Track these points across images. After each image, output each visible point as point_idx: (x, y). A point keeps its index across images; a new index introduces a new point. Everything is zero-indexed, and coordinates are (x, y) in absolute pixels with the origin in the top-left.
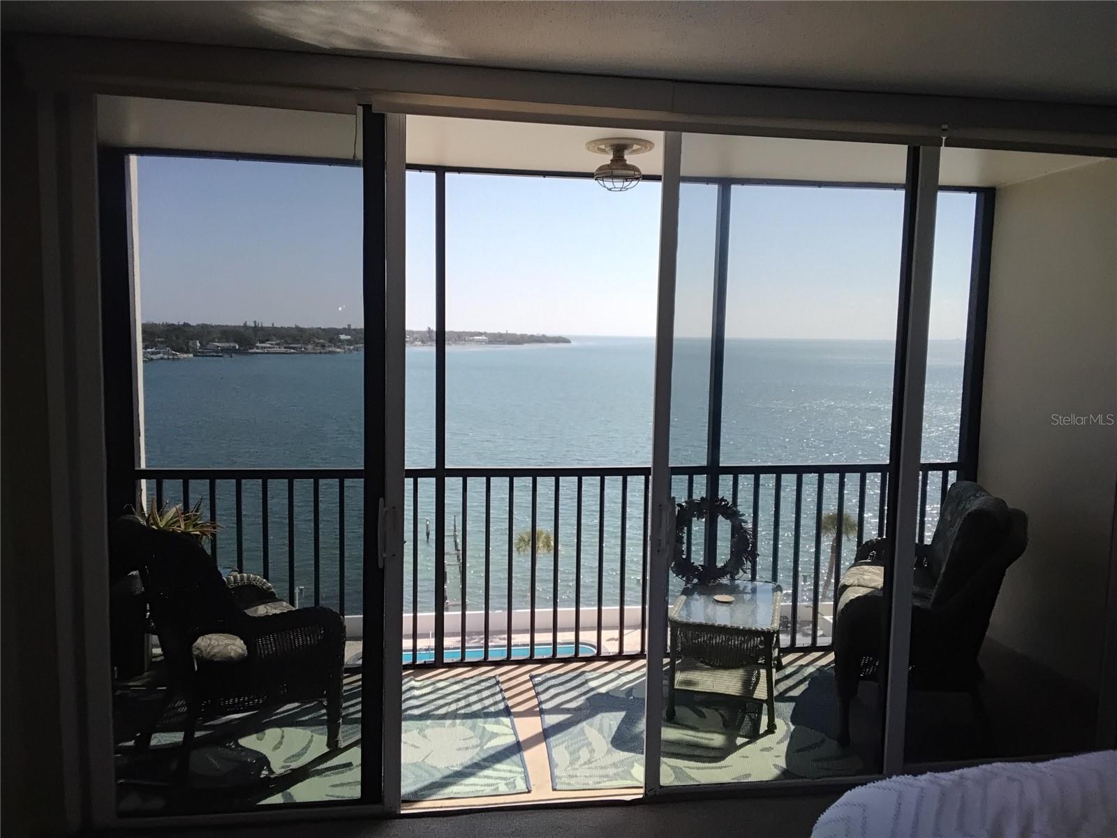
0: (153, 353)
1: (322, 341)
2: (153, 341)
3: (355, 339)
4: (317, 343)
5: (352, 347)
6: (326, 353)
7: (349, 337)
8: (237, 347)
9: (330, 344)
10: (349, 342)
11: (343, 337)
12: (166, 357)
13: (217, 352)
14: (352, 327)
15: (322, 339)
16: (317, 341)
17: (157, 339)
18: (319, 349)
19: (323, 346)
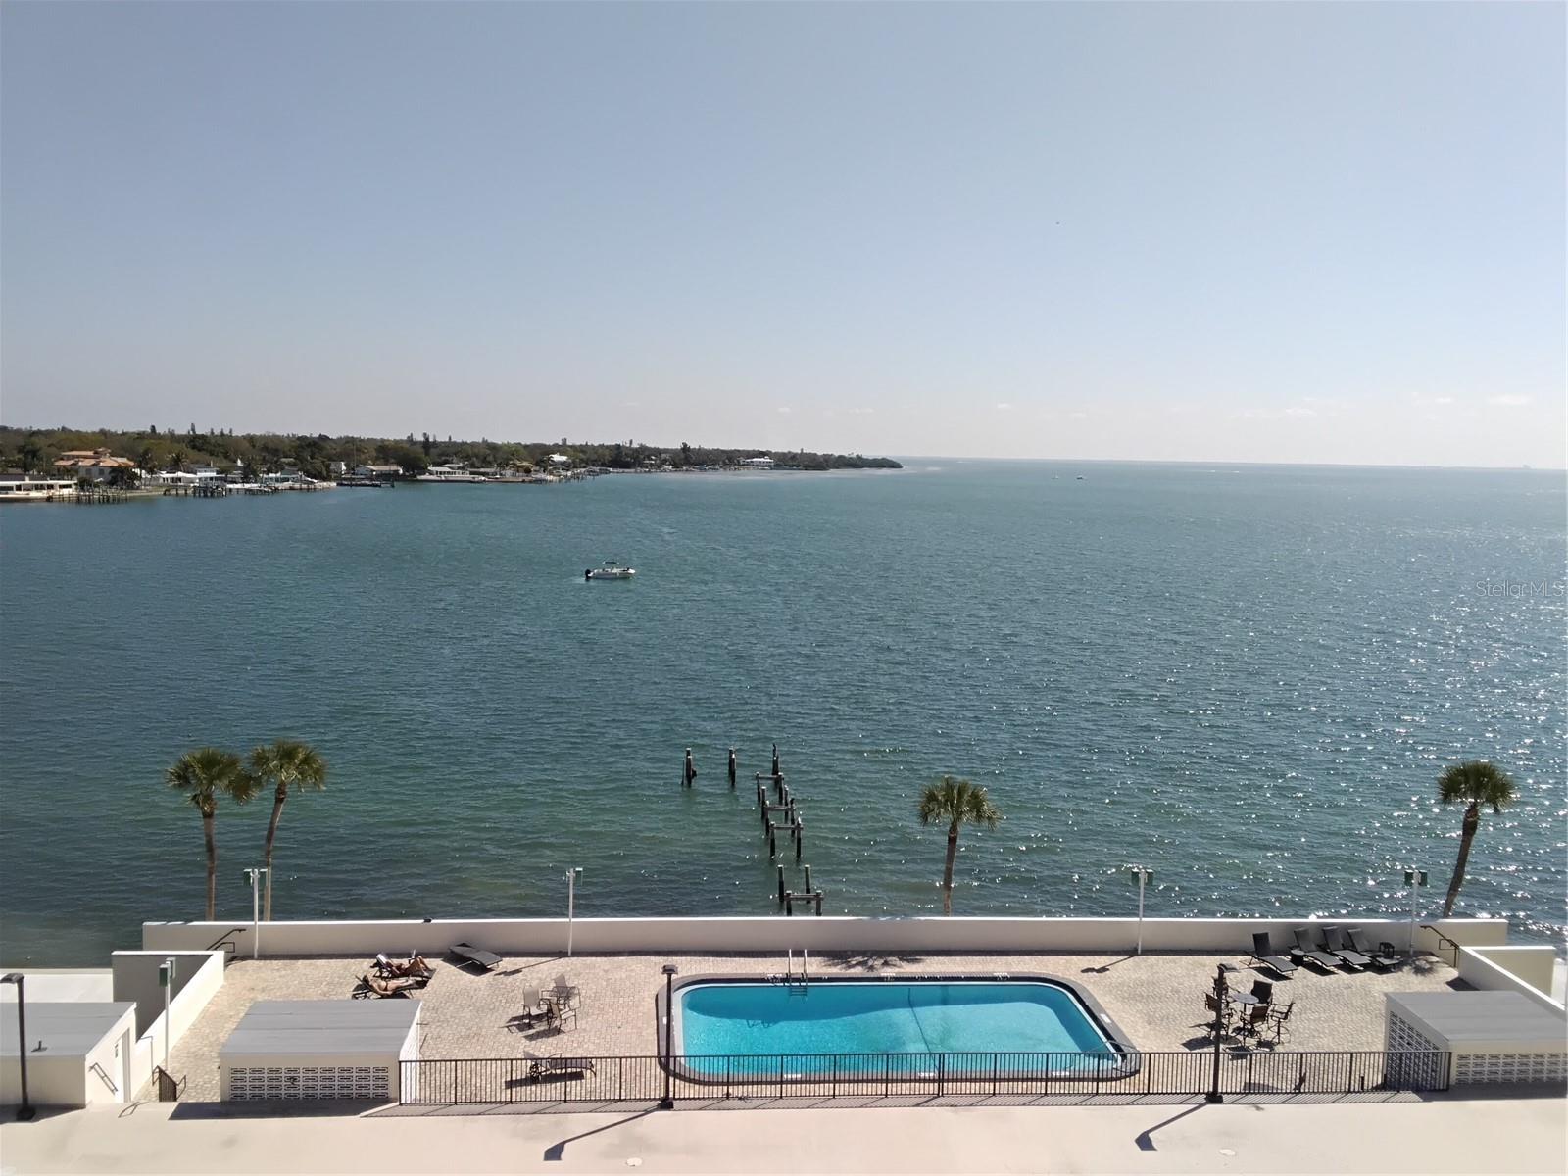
0: (277, 480)
1: (525, 463)
2: (276, 462)
3: (574, 462)
4: (519, 467)
5: (570, 474)
6: (530, 482)
7: (564, 458)
8: (401, 472)
9: (537, 468)
10: (566, 466)
11: (556, 457)
12: (297, 486)
13: (372, 479)
14: (569, 443)
15: (526, 460)
16: (518, 463)
17: (283, 459)
18: (521, 476)
19: (528, 471)
